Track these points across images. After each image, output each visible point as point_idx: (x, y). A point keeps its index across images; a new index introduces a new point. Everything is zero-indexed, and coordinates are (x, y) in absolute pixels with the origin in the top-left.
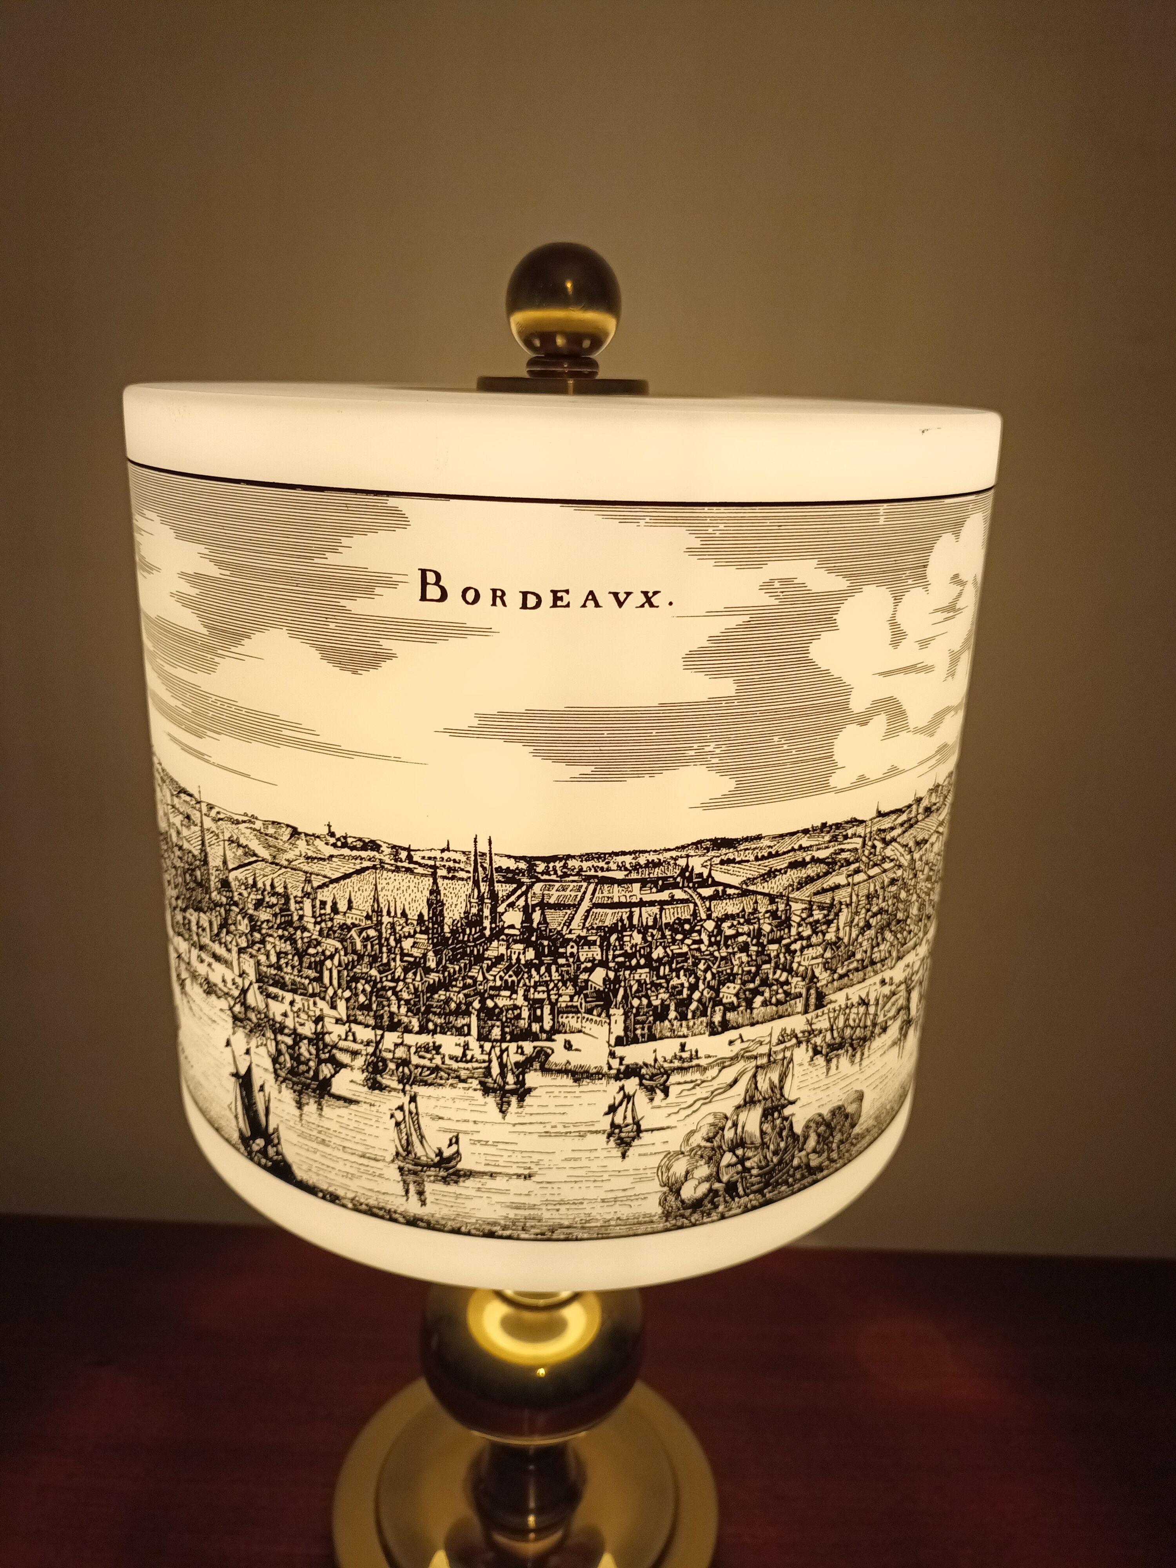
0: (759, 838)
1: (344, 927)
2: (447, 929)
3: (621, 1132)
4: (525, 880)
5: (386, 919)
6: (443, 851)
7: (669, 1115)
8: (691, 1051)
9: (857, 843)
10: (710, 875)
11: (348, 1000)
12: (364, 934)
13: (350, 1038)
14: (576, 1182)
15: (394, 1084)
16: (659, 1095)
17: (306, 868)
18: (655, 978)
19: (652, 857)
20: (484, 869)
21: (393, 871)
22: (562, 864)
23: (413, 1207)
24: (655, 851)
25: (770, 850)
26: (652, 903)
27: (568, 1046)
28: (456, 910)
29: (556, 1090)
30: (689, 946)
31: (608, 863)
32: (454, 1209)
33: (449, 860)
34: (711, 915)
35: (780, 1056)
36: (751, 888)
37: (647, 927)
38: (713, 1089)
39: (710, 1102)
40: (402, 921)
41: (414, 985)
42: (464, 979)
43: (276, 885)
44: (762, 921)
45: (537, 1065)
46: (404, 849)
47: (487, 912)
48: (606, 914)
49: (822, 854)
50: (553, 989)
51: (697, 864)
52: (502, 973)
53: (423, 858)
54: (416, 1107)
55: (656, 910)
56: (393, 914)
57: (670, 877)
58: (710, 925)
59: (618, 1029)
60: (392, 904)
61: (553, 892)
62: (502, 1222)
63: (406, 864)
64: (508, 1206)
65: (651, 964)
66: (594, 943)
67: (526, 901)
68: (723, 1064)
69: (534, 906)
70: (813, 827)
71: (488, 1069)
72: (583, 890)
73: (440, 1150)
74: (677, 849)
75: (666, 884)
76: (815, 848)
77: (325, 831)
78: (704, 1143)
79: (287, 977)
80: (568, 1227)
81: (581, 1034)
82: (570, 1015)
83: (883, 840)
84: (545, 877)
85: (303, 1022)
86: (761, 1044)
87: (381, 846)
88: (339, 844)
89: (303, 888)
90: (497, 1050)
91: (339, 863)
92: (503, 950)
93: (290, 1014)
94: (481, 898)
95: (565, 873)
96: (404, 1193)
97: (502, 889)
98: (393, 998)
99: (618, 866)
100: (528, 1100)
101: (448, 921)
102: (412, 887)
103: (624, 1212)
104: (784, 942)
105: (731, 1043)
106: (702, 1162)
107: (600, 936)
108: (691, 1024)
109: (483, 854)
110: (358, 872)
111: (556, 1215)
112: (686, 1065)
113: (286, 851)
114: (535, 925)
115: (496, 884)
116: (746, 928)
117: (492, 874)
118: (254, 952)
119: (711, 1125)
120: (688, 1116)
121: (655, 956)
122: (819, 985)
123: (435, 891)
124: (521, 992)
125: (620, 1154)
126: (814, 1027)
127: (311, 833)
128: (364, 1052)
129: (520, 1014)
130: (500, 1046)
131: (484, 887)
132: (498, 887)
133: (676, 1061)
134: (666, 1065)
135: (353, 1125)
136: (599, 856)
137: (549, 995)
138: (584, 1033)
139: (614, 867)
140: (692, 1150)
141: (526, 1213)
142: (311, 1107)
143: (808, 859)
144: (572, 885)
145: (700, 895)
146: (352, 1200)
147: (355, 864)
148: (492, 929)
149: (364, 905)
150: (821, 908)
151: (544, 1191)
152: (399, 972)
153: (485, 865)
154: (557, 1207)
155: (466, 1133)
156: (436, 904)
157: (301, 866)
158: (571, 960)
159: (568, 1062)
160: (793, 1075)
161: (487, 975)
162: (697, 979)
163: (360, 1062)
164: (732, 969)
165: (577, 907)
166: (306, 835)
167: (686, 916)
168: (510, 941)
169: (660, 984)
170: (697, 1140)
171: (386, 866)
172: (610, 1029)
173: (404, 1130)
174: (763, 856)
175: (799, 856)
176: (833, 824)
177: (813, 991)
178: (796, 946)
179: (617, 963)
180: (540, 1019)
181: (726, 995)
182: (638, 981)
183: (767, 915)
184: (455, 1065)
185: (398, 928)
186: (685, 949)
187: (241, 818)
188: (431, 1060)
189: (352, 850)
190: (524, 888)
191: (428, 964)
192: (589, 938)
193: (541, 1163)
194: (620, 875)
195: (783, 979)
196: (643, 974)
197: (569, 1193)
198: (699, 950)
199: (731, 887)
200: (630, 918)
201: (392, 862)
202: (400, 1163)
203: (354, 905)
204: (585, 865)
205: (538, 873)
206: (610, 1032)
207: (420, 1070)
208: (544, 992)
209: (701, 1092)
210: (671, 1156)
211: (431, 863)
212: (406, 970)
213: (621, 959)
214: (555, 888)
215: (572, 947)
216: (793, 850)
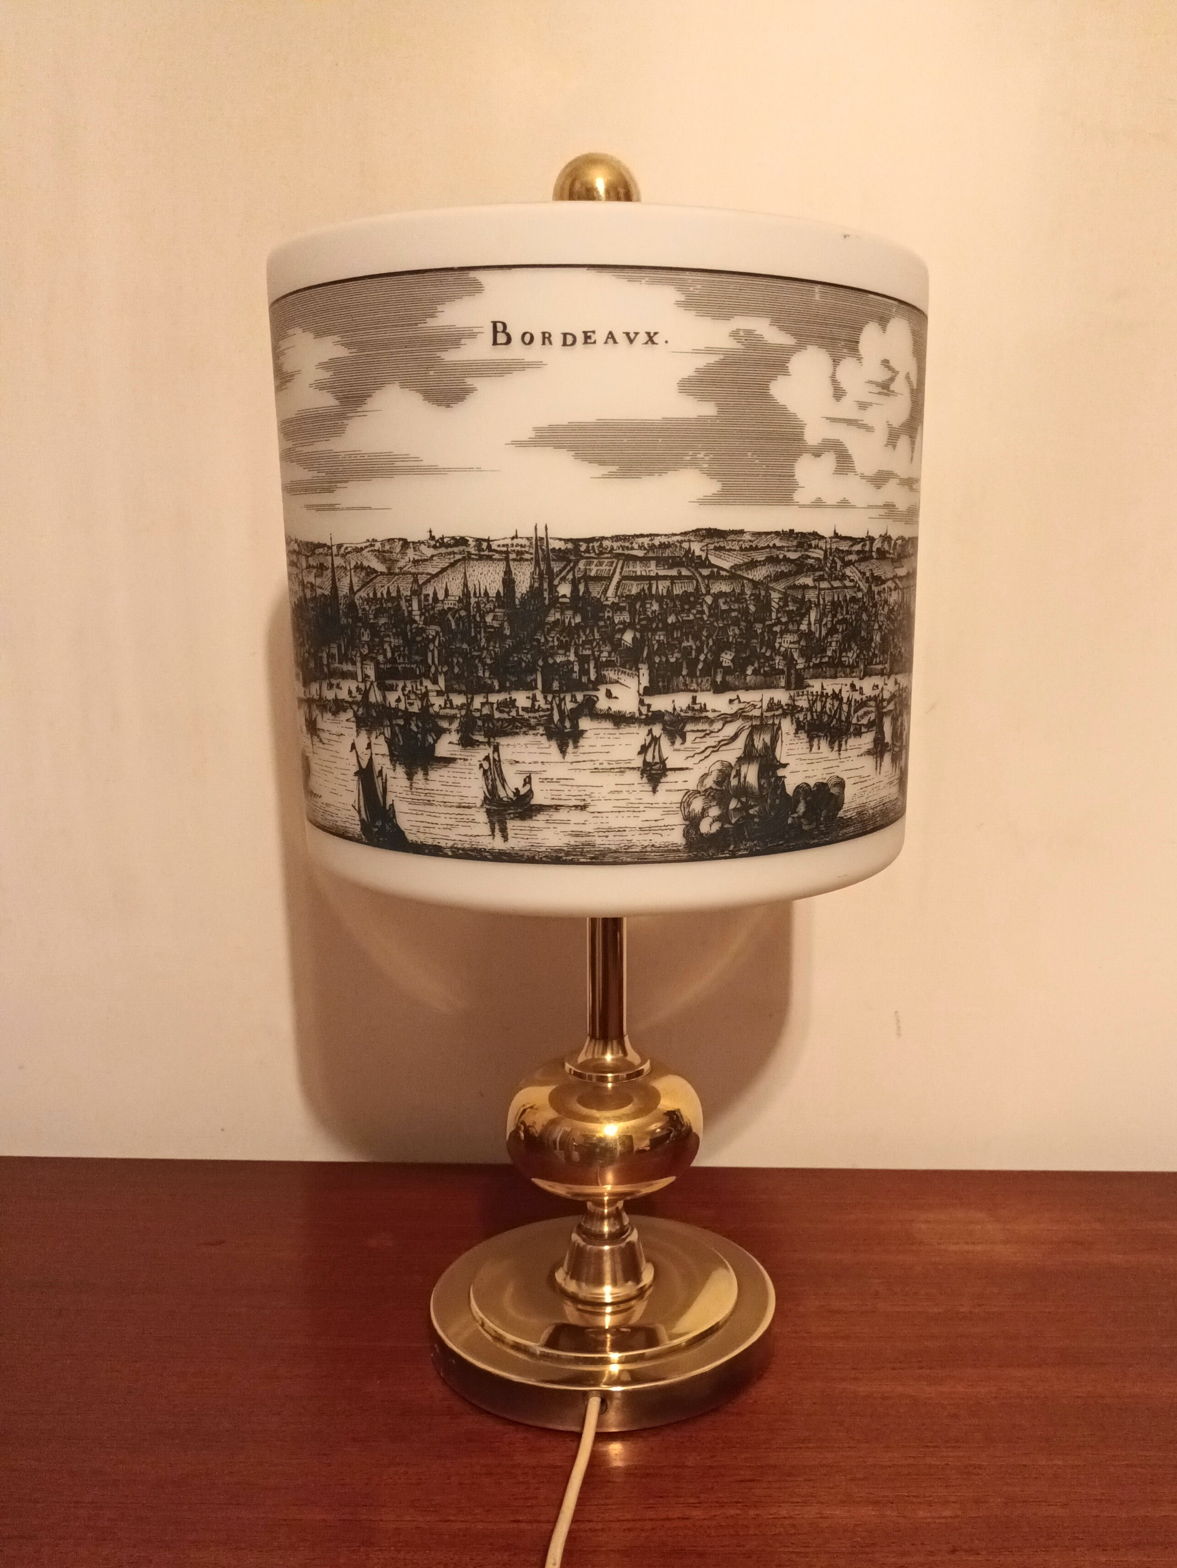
0: (742, 532)
1: (444, 612)
2: (517, 602)
3: (651, 769)
4: (572, 558)
5: (473, 600)
6: (513, 538)
7: (687, 758)
8: (701, 704)
9: (819, 554)
10: (707, 557)
11: (446, 674)
12: (457, 615)
13: (448, 705)
14: (619, 812)
15: (481, 738)
16: (678, 741)
17: (413, 570)
18: (670, 640)
19: (664, 540)
20: (543, 550)
21: (477, 560)
22: (598, 544)
23: (498, 844)
24: (666, 535)
25: (751, 544)
26: (665, 578)
27: (609, 694)
28: (523, 586)
29: (602, 732)
30: (694, 615)
31: (632, 543)
32: (529, 841)
33: (517, 545)
34: (709, 591)
35: (770, 722)
36: (739, 573)
37: (663, 597)
38: (719, 739)
39: (717, 751)
40: (485, 600)
41: (494, 651)
42: (530, 642)
43: (391, 591)
44: (748, 602)
45: (586, 711)
46: (484, 540)
47: (546, 586)
48: (632, 585)
49: (793, 556)
50: (596, 647)
51: (697, 548)
52: (558, 635)
53: (499, 546)
54: (499, 756)
55: (668, 583)
56: (478, 595)
57: (678, 557)
58: (709, 600)
59: (645, 681)
60: (477, 587)
61: (593, 567)
62: (565, 849)
63: (486, 553)
64: (570, 835)
65: (669, 629)
66: (624, 608)
67: (574, 575)
68: (727, 719)
69: (580, 579)
70: (783, 531)
71: (551, 716)
72: (614, 565)
73: (517, 789)
74: (681, 534)
75: (674, 562)
76: (786, 549)
77: (427, 536)
78: (714, 786)
79: (400, 667)
80: (615, 852)
81: (618, 684)
82: (610, 669)
83: (842, 560)
84: (587, 555)
85: (411, 701)
86: (755, 708)
87: (468, 541)
88: (438, 544)
89: (412, 587)
90: (557, 699)
91: (439, 560)
92: (558, 616)
93: (402, 698)
94: (541, 575)
95: (601, 551)
96: (490, 833)
97: (556, 567)
98: (479, 665)
99: (639, 546)
100: (582, 742)
101: (518, 595)
102: (491, 571)
103: (657, 840)
104: (768, 623)
105: (731, 701)
106: (714, 803)
107: (629, 603)
108: (700, 681)
109: (542, 539)
110: (452, 565)
111: (605, 841)
112: (697, 715)
113: (398, 561)
114: (581, 594)
115: (552, 563)
116: (736, 606)
117: (549, 554)
118: (374, 655)
119: (720, 771)
120: (701, 760)
121: (670, 621)
122: (798, 667)
123: (508, 572)
124: (572, 651)
125: (650, 789)
126: (797, 703)
127: (417, 541)
128: (458, 716)
129: (573, 668)
130: (559, 697)
131: (543, 566)
132: (553, 564)
133: (690, 712)
134: (682, 714)
135: (451, 780)
136: (625, 538)
137: (593, 652)
138: (620, 683)
139: (636, 546)
140: (706, 791)
141: (583, 839)
142: (419, 776)
143: (781, 557)
144: (606, 561)
145: (700, 574)
146: (452, 847)
147: (449, 559)
148: (549, 599)
149: (456, 590)
150: (795, 600)
151: (595, 820)
152: (483, 642)
153: (543, 547)
154: (607, 834)
155: (536, 772)
156: (509, 582)
157: (410, 570)
158: (608, 622)
159: (610, 708)
160: (782, 742)
161: (548, 637)
162: (702, 642)
163: (455, 725)
164: (728, 639)
165: (610, 579)
166: (414, 543)
167: (691, 589)
168: (563, 608)
169: (675, 645)
170: (709, 782)
171: (472, 556)
172: (639, 681)
173: (490, 777)
174: (746, 548)
175: (775, 552)
176: (799, 533)
177: (793, 671)
178: (777, 629)
179: (642, 626)
180: (587, 672)
181: (724, 660)
182: (658, 641)
183: (752, 598)
184: (526, 716)
185: (482, 606)
186: (691, 617)
187: (363, 545)
188: (508, 713)
189: (447, 548)
190: (572, 564)
191: (505, 632)
192: (621, 604)
193: (593, 795)
194: (640, 553)
195: (768, 654)
196: (661, 636)
197: (615, 822)
198: (702, 618)
199: (724, 570)
200: (650, 588)
201: (477, 552)
202: (488, 807)
203: (450, 592)
204: (616, 545)
205: (582, 552)
206: (639, 684)
207: (500, 723)
208: (589, 649)
209: (711, 741)
210: (691, 795)
211: (505, 549)
212: (488, 641)
213: (644, 622)
214: (594, 564)
215: (609, 612)
216: (768, 546)
